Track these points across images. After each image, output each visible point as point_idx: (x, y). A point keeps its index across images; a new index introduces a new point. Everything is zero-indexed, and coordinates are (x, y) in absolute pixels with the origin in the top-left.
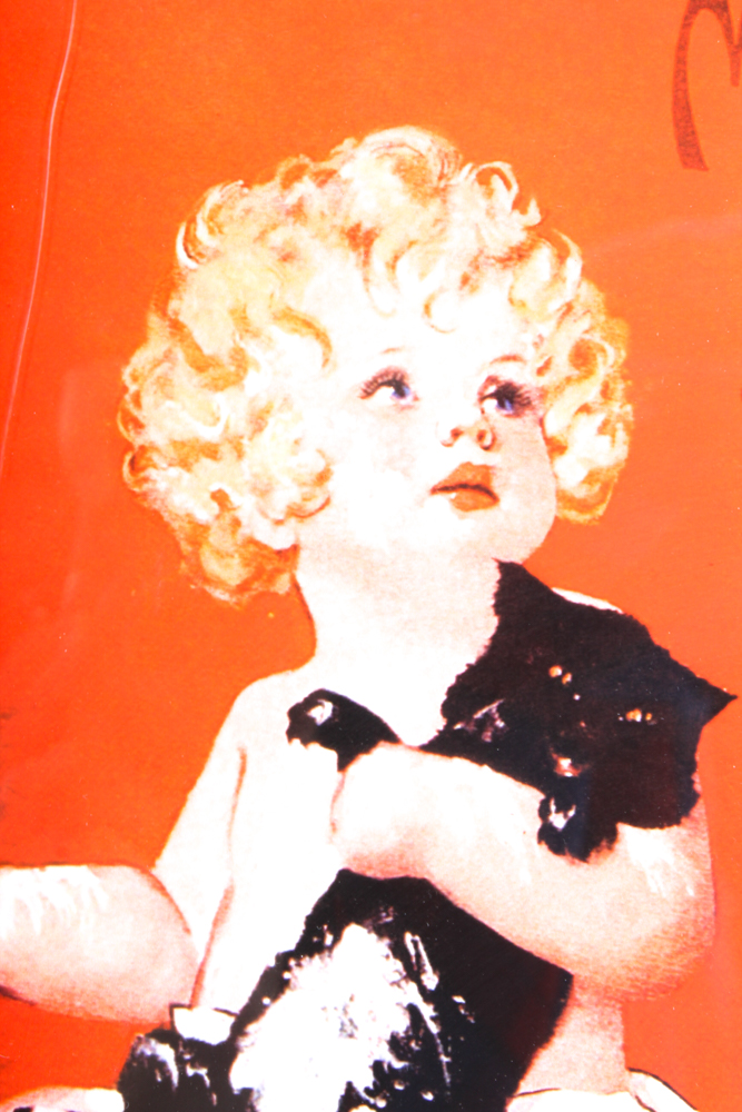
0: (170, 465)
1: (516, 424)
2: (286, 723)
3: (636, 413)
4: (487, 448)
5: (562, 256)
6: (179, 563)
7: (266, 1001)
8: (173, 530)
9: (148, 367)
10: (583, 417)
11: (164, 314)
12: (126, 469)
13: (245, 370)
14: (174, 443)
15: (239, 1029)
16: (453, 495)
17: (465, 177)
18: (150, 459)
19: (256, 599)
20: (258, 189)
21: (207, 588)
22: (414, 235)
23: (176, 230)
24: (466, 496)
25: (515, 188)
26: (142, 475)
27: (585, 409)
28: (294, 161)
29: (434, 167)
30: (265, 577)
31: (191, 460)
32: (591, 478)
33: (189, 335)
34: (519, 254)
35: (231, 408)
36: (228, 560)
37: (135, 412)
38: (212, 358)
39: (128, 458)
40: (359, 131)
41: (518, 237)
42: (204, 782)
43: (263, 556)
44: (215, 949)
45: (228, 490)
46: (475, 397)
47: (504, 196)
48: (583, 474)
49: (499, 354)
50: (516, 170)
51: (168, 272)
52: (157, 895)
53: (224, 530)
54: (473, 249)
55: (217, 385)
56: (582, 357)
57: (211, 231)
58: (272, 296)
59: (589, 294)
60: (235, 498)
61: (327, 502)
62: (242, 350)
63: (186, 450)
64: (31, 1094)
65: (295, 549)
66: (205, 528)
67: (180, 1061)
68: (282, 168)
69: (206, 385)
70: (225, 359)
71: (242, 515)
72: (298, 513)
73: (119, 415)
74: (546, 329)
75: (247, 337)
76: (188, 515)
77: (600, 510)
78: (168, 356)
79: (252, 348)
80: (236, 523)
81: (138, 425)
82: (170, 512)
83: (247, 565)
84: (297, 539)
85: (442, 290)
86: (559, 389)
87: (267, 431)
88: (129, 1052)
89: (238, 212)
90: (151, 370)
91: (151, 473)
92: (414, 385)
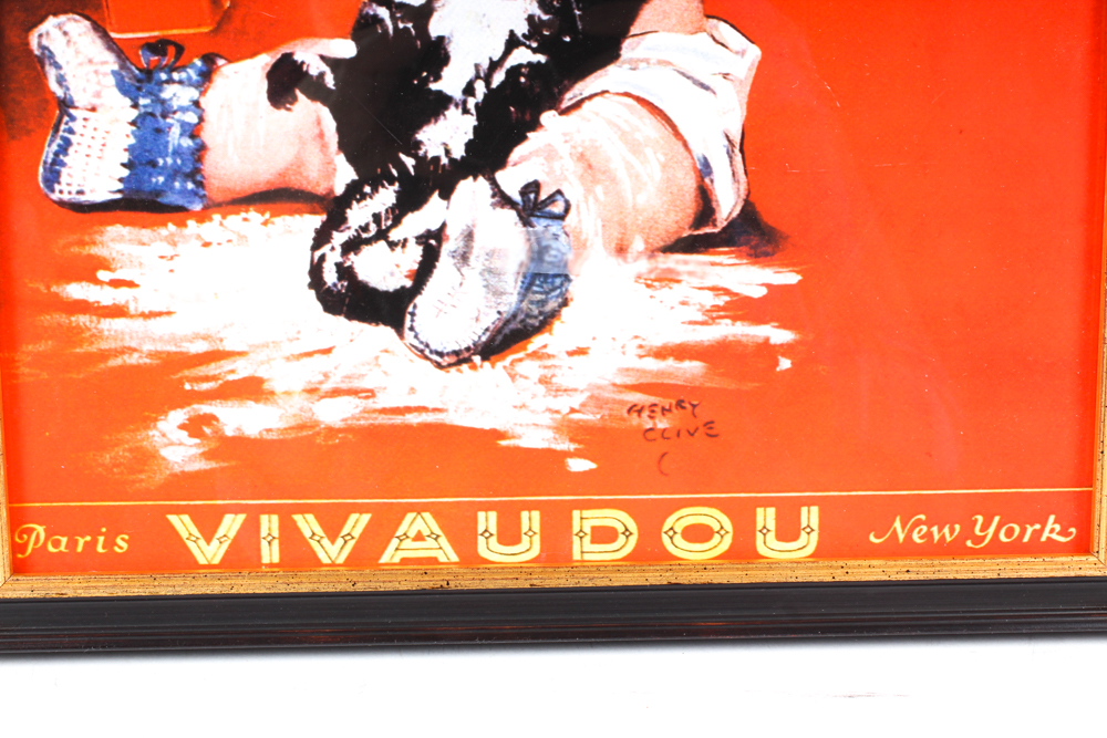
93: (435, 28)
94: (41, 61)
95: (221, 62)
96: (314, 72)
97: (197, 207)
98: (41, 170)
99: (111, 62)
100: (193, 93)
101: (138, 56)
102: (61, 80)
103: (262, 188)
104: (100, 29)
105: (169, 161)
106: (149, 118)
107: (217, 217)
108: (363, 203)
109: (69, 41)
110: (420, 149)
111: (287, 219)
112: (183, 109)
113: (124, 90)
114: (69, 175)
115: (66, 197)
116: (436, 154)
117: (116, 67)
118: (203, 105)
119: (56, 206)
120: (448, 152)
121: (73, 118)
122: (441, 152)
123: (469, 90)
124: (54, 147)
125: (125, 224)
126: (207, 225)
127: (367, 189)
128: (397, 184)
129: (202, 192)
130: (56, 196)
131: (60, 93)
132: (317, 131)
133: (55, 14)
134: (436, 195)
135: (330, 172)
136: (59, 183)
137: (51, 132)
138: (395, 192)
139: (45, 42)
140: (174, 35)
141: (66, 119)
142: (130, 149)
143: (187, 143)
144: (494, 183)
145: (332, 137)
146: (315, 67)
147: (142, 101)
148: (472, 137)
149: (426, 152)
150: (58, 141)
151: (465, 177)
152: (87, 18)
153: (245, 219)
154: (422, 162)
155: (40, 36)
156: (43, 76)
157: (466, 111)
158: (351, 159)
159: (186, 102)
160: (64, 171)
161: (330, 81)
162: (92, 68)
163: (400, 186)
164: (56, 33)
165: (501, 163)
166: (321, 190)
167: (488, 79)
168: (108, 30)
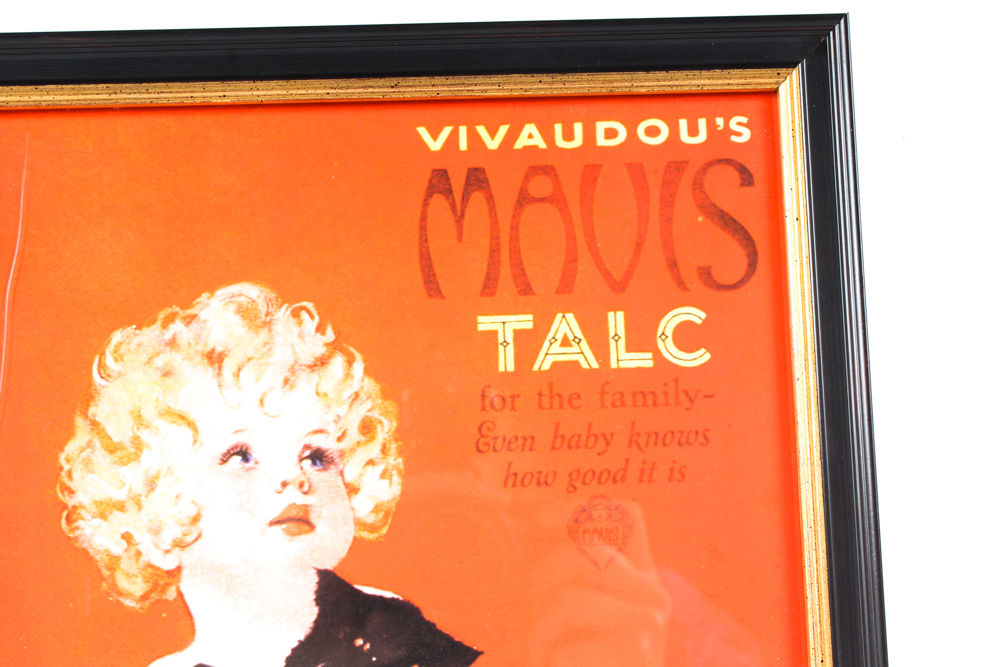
0: (93, 517)
1: (324, 475)
3: (405, 463)
4: (306, 493)
5: (350, 362)
6: (101, 583)
8: (97, 561)
9: (77, 452)
10: (370, 468)
11: (86, 417)
12: (63, 521)
13: (141, 451)
14: (95, 502)
16: (284, 526)
17: (283, 314)
18: (79, 514)
19: (153, 604)
20: (146, 330)
21: (120, 599)
22: (250, 354)
23: (93, 360)
24: (291, 526)
25: (317, 319)
26: (74, 525)
27: (371, 462)
28: (169, 310)
29: (263, 308)
30: (159, 589)
31: (107, 513)
32: (377, 509)
33: (103, 430)
34: (321, 362)
35: (133, 476)
36: (134, 579)
37: (68, 483)
38: (119, 444)
39: (65, 514)
40: (212, 288)
41: (321, 350)
43: (158, 575)
45: (132, 532)
46: (296, 459)
47: (310, 324)
48: (371, 506)
49: (311, 429)
50: (317, 307)
51: (88, 389)
53: (131, 559)
54: (290, 360)
55: (122, 462)
56: (367, 427)
57: (116, 360)
58: (157, 400)
59: (369, 385)
60: (137, 537)
61: (199, 536)
62: (138, 437)
63: (103, 506)
65: (179, 569)
66: (118, 558)
68: (162, 315)
69: (116, 462)
70: (128, 444)
71: (142, 548)
72: (180, 544)
73: (58, 486)
74: (342, 410)
75: (142, 428)
76: (106, 550)
77: (384, 530)
78: (89, 444)
79: (145, 436)
80: (139, 554)
81: (71, 492)
82: (94, 549)
83: (147, 582)
84: (180, 562)
85: (271, 389)
86: (352, 450)
87: (158, 491)
89: (133, 346)
90: (79, 454)
91: (80, 523)
92: (254, 454)
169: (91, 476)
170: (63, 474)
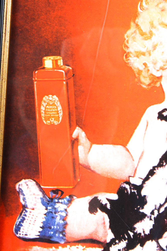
0: (134, 57)
2: (157, 115)
6: (135, 79)
7: (150, 176)
8: (134, 71)
9: (130, 34)
11: (135, 22)
12: (124, 57)
13: (152, 36)
14: (135, 52)
15: (144, 182)
18: (130, 55)
19: (152, 87)
21: (141, 85)
23: (138, 3)
26: (128, 59)
30: (154, 83)
31: (139, 56)
33: (140, 27)
35: (148, 44)
36: (146, 78)
37: (127, 44)
38: (145, 33)
39: (125, 55)
42: (138, 128)
43: (154, 78)
44: (139, 164)
45: (147, 63)
51: (136, 13)
52: (127, 152)
53: (146, 72)
55: (145, 39)
57: (146, 4)
58: (159, 19)
60: (148, 65)
62: (151, 31)
63: (138, 53)
64: (98, 194)
65: (161, 77)
66: (141, 71)
67: (130, 188)
69: (143, 39)
70: (148, 33)
71: (150, 68)
72: (162, 69)
73: (123, 45)
75: (153, 28)
76: (138, 68)
78: (135, 32)
79: (154, 31)
80: (148, 70)
81: (128, 47)
82: (134, 67)
83: (150, 80)
84: (162, 74)
87: (156, 50)
88: (120, 186)
90: (131, 35)
91: (130, 58)
93: (143, 193)
94: (19, 193)
95: (75, 198)
96: (104, 203)
97: (63, 242)
98: (14, 227)
99: (40, 195)
100: (65, 207)
101: (49, 194)
102: (24, 199)
103: (84, 238)
104: (38, 184)
105: (55, 227)
106: (50, 213)
107: (68, 246)
108: (115, 246)
109: (28, 187)
110: (135, 230)
111: (91, 248)
112: (61, 211)
113: (44, 204)
114: (23, 229)
115: (21, 236)
116: (140, 232)
117: (42, 197)
118: (68, 210)
119: (18, 238)
120: (144, 232)
121: (26, 211)
122: (142, 232)
123: (152, 213)
124: (20, 220)
125: (39, 246)
126: (65, 248)
127: (117, 241)
128: (127, 241)
129: (64, 238)
130: (18, 235)
131: (23, 203)
132: (103, 222)
133: (25, 179)
134: (139, 245)
135: (106, 235)
136: (20, 231)
137: (19, 215)
138: (126, 243)
139: (20, 187)
140: (61, 188)
141: (24, 211)
142: (43, 223)
143: (61, 222)
144: (158, 243)
145: (108, 224)
146: (104, 202)
147: (49, 208)
148: (152, 228)
149: (137, 231)
150: (21, 218)
151: (149, 240)
152: (35, 181)
153: (77, 248)
154: (135, 234)
155: (19, 185)
156: (18, 198)
157: (151, 219)
158: (113, 231)
159: (63, 209)
160: (22, 228)
161: (109, 206)
162: (34, 196)
163: (128, 241)
164: (24, 185)
165: (161, 236)
166: (102, 240)
167: (159, 210)
168: (41, 185)
169: (135, 43)
170: (125, 41)
